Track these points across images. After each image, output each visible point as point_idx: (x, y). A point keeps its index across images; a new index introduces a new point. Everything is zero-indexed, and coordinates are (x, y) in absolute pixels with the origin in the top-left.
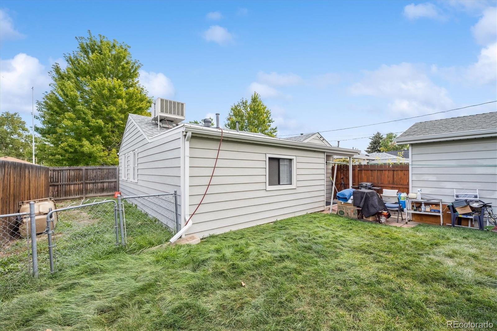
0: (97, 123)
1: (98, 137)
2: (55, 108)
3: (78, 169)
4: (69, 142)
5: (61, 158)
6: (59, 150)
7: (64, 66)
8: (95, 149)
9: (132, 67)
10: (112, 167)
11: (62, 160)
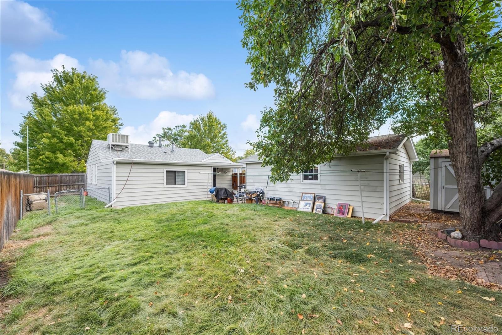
0: (69, 140)
1: (69, 151)
2: (35, 129)
3: (54, 176)
4: (46, 155)
5: (39, 167)
6: (38, 161)
7: (41, 94)
8: (67, 160)
9: (99, 93)
10: (82, 174)
11: (41, 168)
